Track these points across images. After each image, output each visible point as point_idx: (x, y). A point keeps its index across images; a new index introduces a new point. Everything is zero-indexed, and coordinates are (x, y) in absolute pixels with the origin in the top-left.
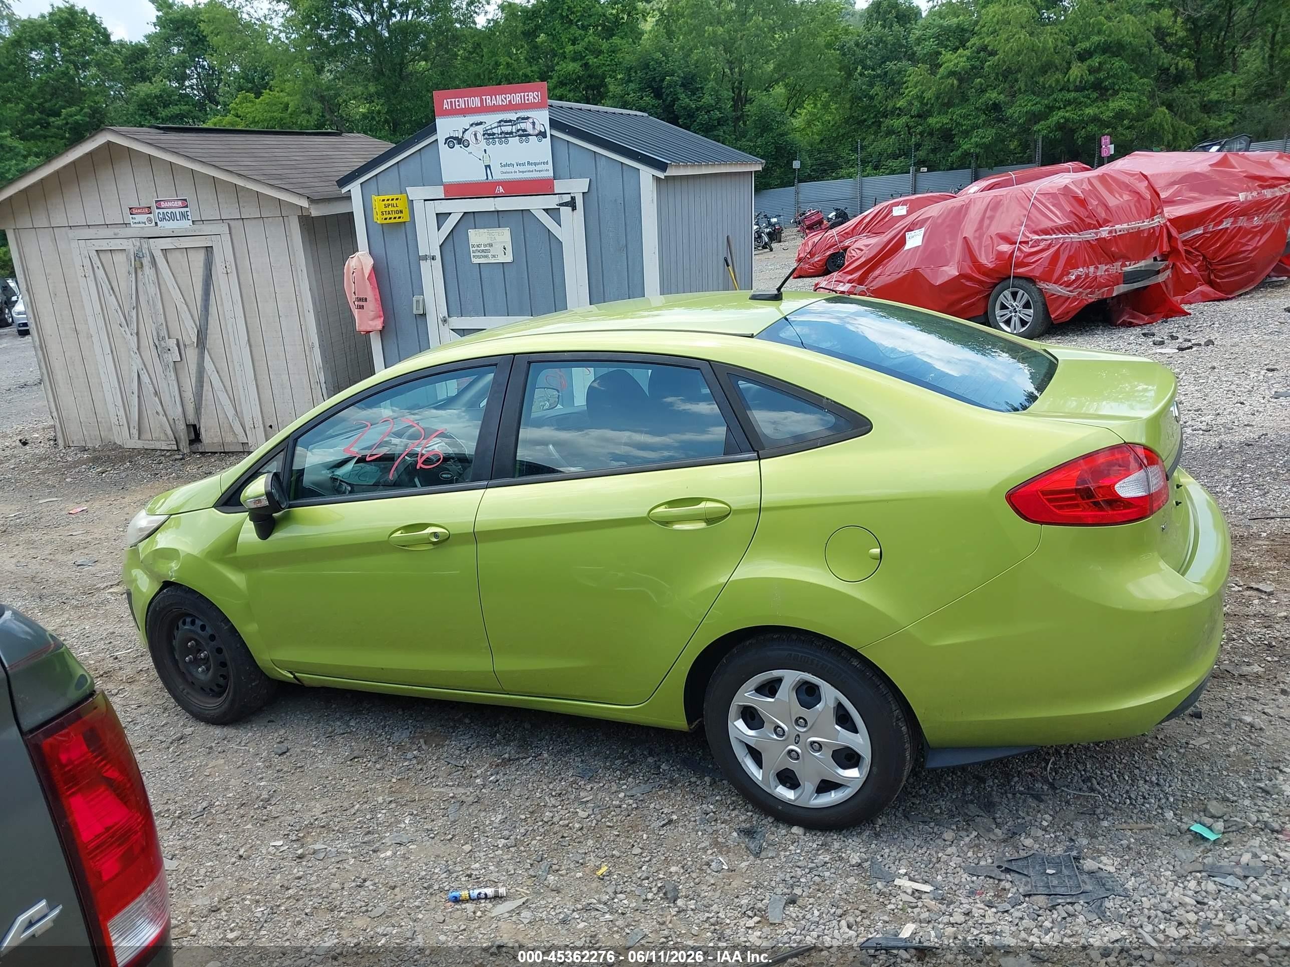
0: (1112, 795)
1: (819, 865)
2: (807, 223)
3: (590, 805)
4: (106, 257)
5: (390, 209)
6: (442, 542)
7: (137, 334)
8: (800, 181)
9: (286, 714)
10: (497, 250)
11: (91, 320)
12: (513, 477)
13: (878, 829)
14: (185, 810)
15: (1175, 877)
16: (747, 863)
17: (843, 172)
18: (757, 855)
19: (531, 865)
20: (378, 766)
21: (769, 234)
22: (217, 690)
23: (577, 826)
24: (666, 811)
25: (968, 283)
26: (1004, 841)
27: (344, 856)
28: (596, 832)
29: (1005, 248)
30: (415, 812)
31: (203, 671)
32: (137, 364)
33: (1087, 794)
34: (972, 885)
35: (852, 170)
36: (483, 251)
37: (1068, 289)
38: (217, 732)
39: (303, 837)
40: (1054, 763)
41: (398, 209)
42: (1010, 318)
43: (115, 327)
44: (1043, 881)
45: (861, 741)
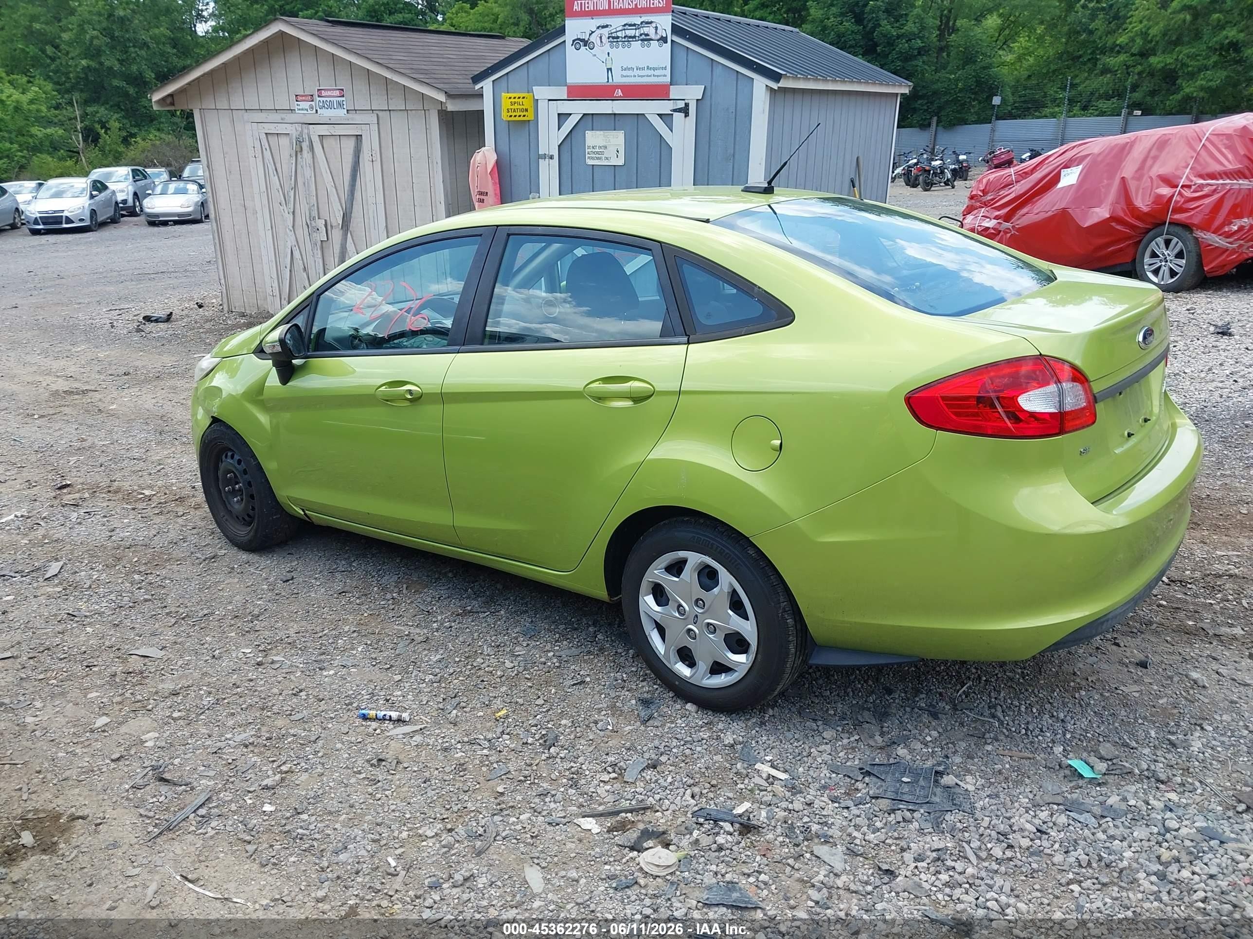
0: (1011, 723)
1: (695, 740)
2: (996, 162)
3: (519, 658)
4: (273, 140)
5: (516, 107)
6: (416, 399)
7: (294, 213)
8: (998, 118)
9: (306, 549)
10: (610, 152)
11: (257, 197)
12: (482, 344)
13: (766, 719)
14: (191, 614)
15: (1030, 805)
16: (631, 728)
17: (1047, 111)
18: (644, 722)
19: (444, 699)
20: (358, 601)
21: (954, 171)
22: (247, 519)
23: (499, 673)
24: (581, 673)
25: (1119, 227)
26: (881, 748)
27: (294, 669)
28: (513, 681)
29: (1165, 191)
30: (369, 642)
31: (238, 502)
32: (291, 241)
33: (986, 719)
34: (827, 780)
35: (1057, 109)
36: (597, 153)
37: (1228, 240)
38: (244, 556)
39: (270, 649)
40: (970, 688)
41: (524, 107)
42: (1160, 267)
43: (276, 205)
44: (895, 786)
45: (749, 628)
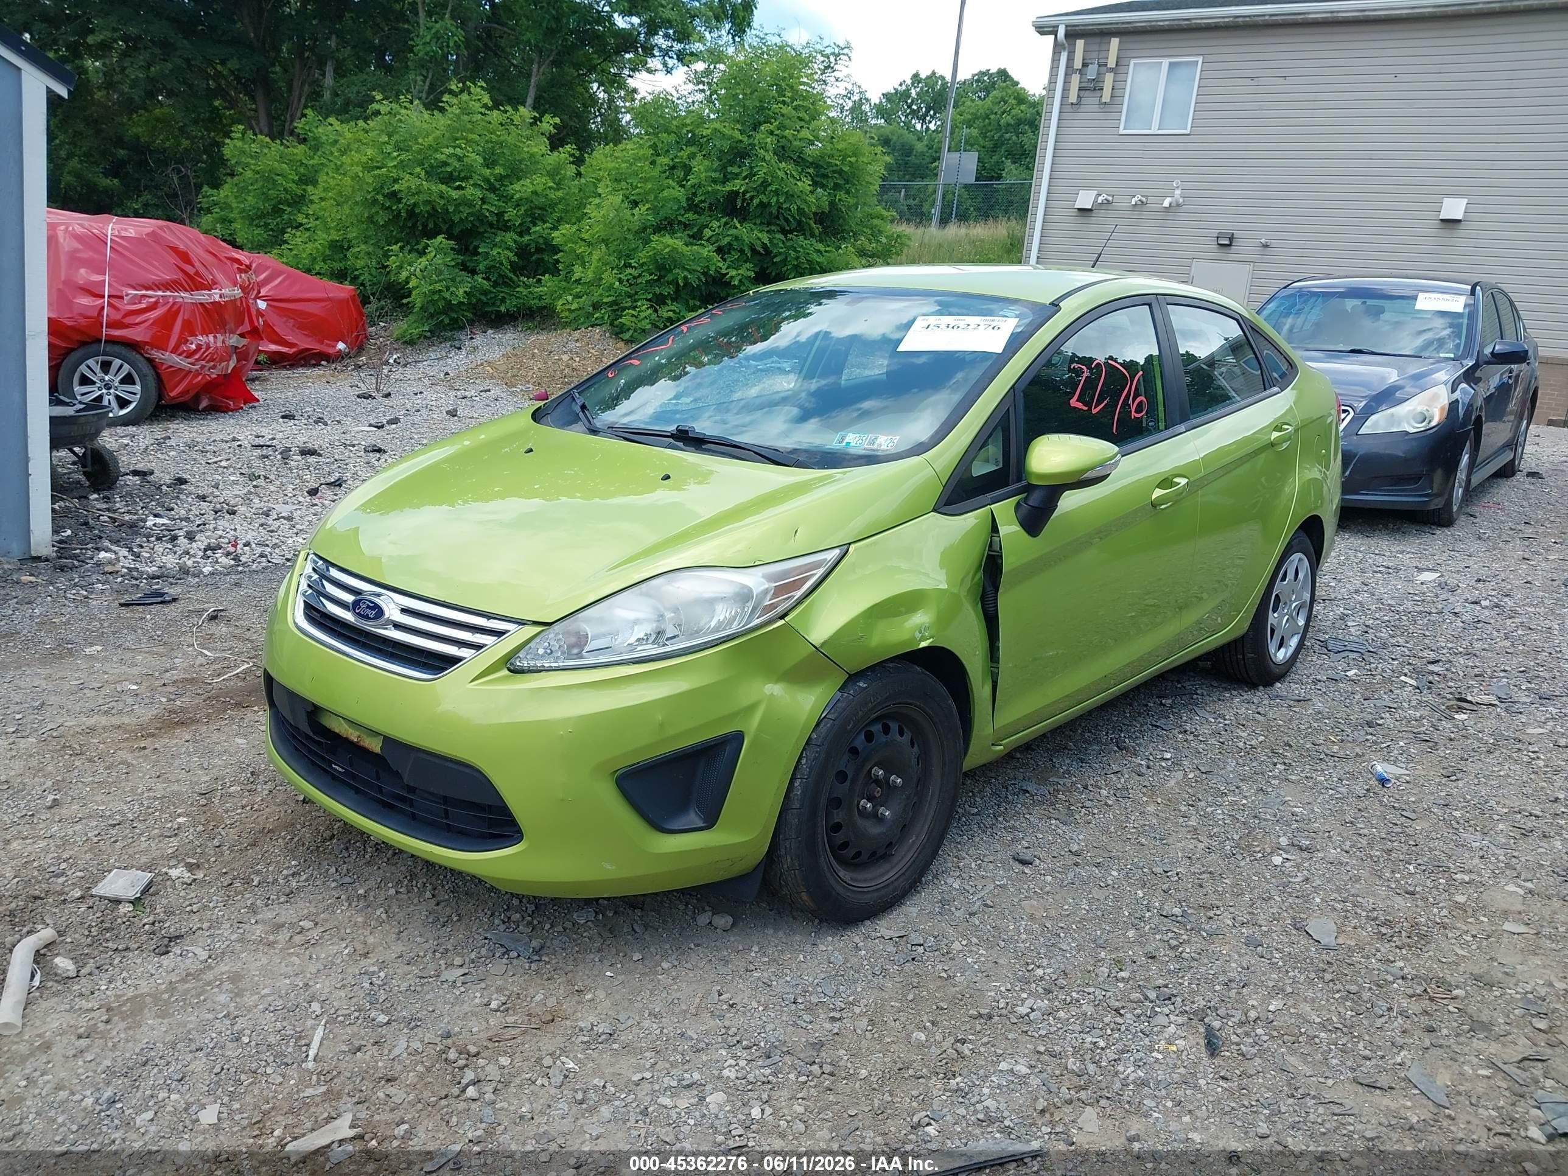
29: (87, 301)
37: (189, 360)
42: (101, 397)
